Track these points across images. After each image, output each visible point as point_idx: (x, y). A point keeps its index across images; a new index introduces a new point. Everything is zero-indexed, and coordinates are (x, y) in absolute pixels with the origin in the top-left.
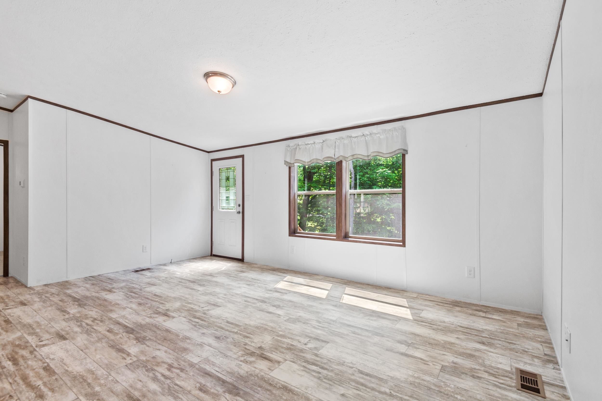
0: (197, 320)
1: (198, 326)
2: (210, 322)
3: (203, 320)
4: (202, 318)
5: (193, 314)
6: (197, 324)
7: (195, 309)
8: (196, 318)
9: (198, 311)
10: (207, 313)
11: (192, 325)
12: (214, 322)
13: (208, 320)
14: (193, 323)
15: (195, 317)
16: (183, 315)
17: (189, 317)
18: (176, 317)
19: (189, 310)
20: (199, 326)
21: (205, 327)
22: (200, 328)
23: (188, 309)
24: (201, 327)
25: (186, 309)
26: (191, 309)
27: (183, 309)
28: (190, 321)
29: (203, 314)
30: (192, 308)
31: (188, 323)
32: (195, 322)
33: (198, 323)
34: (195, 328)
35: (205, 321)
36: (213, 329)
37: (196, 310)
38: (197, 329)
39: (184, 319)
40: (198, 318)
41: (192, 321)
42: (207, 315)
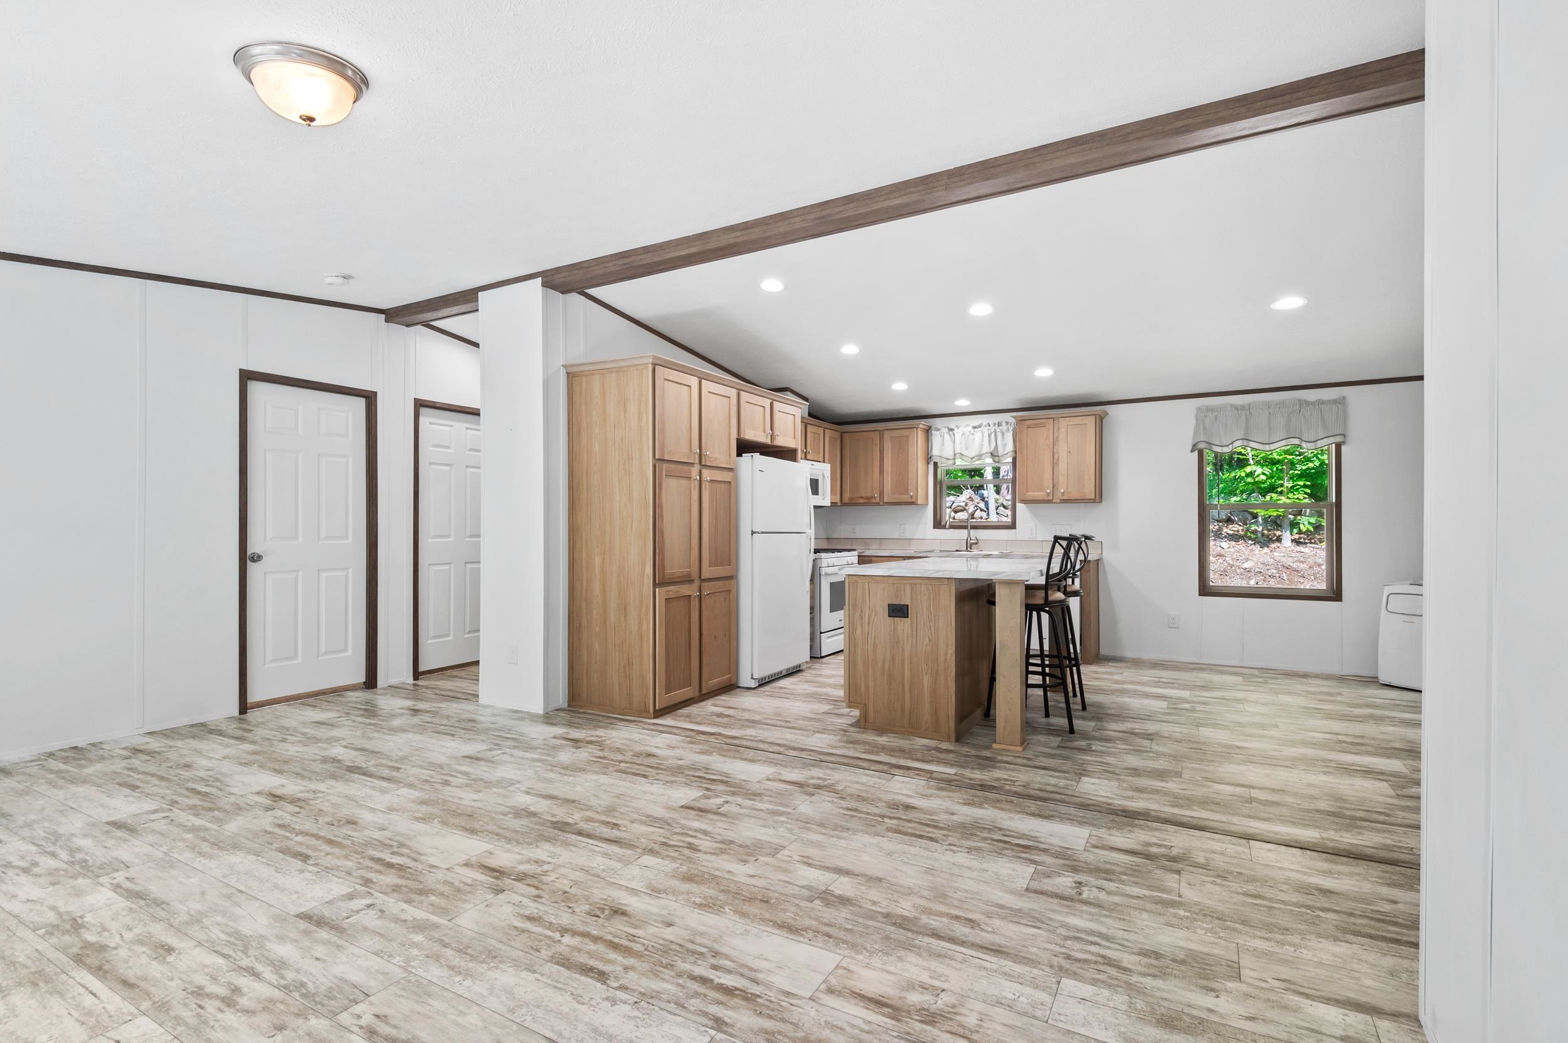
0: (395, 860)
1: (395, 843)
2: (359, 857)
3: (379, 860)
4: (379, 867)
5: (408, 878)
6: (396, 850)
7: (401, 896)
8: (398, 864)
9: (389, 890)
10: (357, 886)
11: (409, 848)
12: (346, 857)
13: (361, 861)
14: (406, 851)
15: (400, 870)
16: (440, 875)
17: (420, 866)
18: (460, 866)
19: (422, 892)
20: (391, 846)
21: (376, 843)
22: (391, 839)
23: (423, 898)
24: (387, 842)
25: (432, 898)
26: (414, 896)
27: (442, 894)
28: (415, 856)
29: (375, 880)
30: (409, 901)
31: (422, 852)
32: (402, 855)
33: (393, 853)
34: (401, 839)
35: (372, 859)
36: (354, 839)
37: (395, 895)
38: (398, 838)
39: (433, 861)
40: (390, 865)
41: (409, 857)
42: (362, 877)
